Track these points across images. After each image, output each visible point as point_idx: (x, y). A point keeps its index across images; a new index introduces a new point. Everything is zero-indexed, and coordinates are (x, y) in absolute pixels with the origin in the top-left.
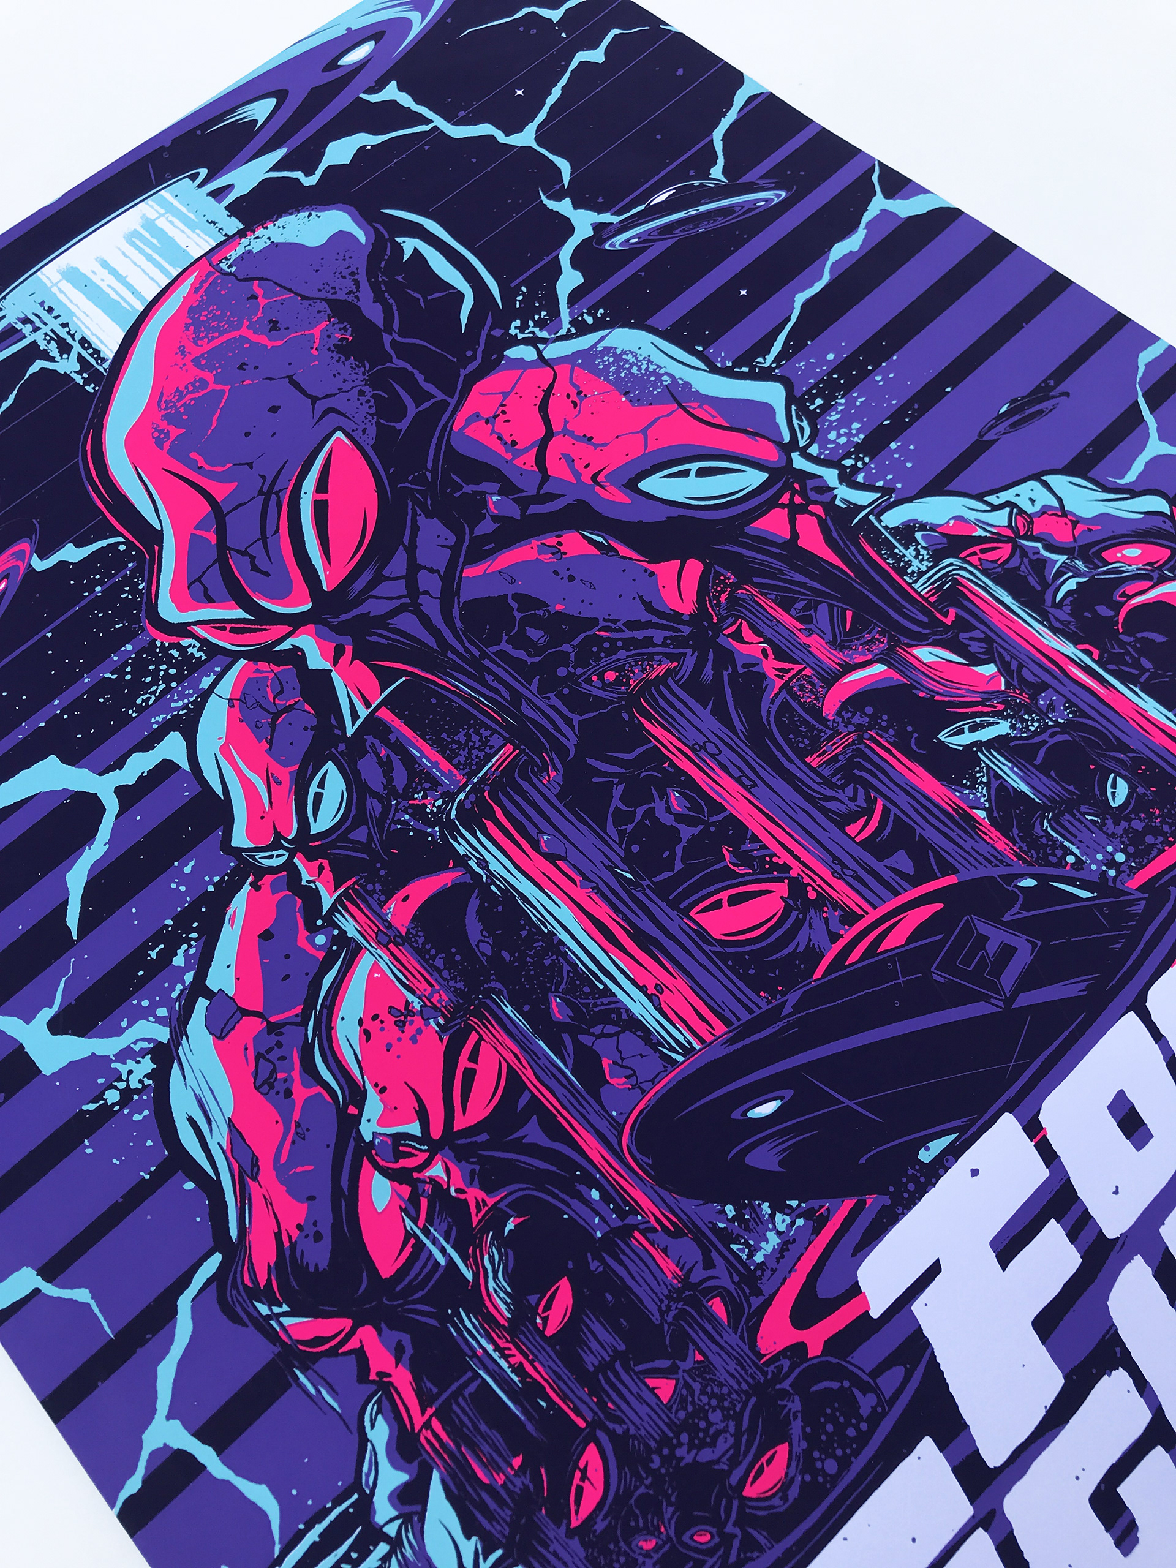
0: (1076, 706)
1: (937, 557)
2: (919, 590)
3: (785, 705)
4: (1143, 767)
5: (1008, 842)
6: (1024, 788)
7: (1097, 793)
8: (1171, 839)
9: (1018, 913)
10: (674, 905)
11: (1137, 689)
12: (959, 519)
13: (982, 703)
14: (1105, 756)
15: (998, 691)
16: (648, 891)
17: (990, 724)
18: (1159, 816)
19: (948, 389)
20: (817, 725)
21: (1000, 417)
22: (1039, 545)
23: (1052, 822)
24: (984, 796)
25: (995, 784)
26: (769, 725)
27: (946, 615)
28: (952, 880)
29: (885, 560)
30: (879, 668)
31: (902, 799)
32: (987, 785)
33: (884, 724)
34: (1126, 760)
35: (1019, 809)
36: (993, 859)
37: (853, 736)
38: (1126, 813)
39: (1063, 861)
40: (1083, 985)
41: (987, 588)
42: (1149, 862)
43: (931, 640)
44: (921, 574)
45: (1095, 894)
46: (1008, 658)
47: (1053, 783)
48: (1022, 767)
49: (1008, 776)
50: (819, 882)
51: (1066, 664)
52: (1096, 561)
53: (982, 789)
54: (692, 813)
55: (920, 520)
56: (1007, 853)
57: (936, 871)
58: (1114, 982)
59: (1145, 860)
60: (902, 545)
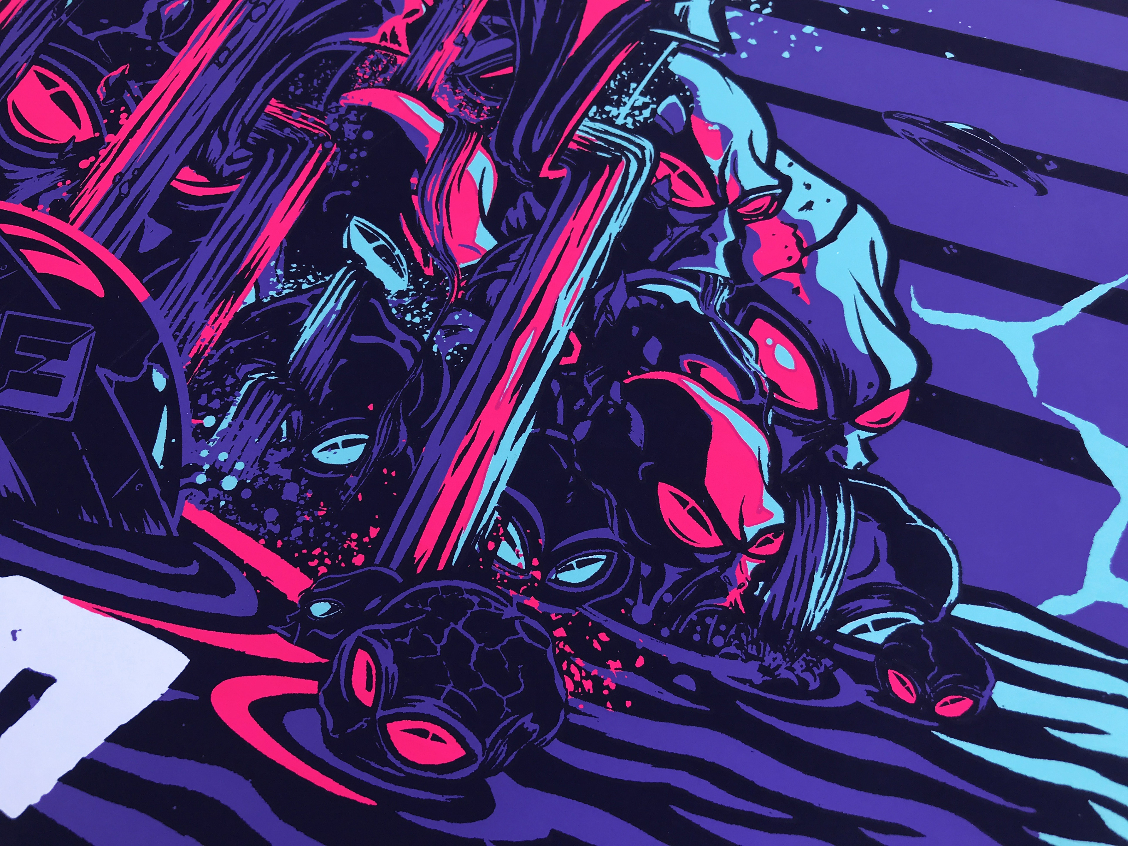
0: (466, 360)
1: (646, 130)
2: (581, 127)
3: (347, 55)
4: (393, 474)
5: (215, 339)
6: (307, 335)
7: (329, 425)
8: (280, 543)
9: (110, 382)
10: (42, 49)
11: (529, 429)
12: (726, 134)
13: (426, 248)
14: (396, 417)
15: (453, 262)
16: (54, 23)
17: (396, 268)
18: (315, 518)
19: (949, 55)
20: (327, 94)
21: (941, 128)
22: (731, 236)
23: (263, 383)
24: (279, 293)
25: (303, 300)
26: (312, 50)
27: (553, 167)
28: (143, 295)
29: (613, 77)
30: (438, 125)
31: (246, 208)
32: (299, 291)
33: (353, 156)
34: (398, 448)
35: (271, 338)
36: (184, 331)
37: (322, 133)
38: (306, 471)
39: (204, 413)
40: (15, 488)
41: (623, 200)
42: (232, 523)
43: (505, 164)
44: (610, 121)
45: (162, 467)
46: (514, 257)
47: (326, 367)
48: (340, 322)
49: (320, 311)
50: (104, 166)
51: (535, 329)
52: (741, 316)
53: (289, 288)
54: (164, 24)
55: (698, 93)
56: (199, 343)
57: (151, 275)
58: (26, 526)
59: (233, 518)
60: (647, 87)
